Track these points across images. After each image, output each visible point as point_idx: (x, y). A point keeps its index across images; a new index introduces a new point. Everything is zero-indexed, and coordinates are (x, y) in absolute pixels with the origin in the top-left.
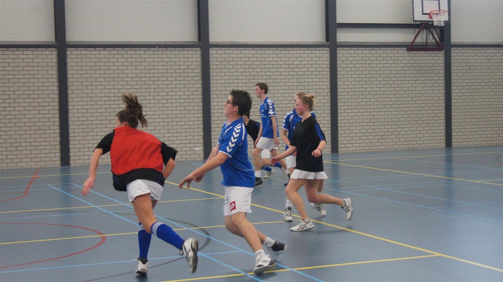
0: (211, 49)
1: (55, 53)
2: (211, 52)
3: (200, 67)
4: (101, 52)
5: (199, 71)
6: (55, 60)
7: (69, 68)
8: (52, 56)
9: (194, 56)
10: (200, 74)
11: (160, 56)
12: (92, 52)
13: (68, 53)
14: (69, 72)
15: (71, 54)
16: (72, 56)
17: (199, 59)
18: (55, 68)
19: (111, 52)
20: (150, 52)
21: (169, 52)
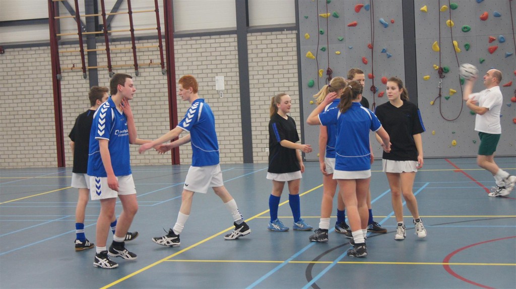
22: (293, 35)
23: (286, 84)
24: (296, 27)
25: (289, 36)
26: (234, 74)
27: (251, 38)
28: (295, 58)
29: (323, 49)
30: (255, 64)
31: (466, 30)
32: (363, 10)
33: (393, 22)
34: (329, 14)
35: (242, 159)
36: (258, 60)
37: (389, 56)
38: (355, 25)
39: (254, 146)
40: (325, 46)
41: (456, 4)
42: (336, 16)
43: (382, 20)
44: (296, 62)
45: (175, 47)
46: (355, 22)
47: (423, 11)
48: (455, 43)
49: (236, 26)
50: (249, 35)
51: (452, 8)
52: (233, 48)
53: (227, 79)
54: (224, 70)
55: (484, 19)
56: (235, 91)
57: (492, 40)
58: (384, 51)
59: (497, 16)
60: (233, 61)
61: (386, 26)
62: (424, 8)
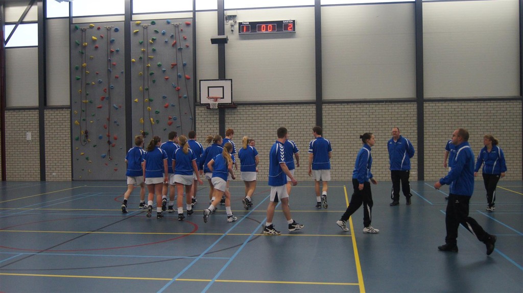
0: (425, 103)
1: (315, 107)
2: (425, 105)
3: (416, 116)
4: (345, 106)
5: (415, 118)
6: (315, 112)
7: (324, 117)
8: (312, 109)
9: (412, 108)
10: (416, 121)
11: (387, 108)
12: (339, 106)
13: (323, 107)
14: (324, 119)
15: (325, 108)
16: (326, 109)
17: (416, 110)
18: (315, 117)
19: (352, 106)
20: (380, 106)
21: (394, 106)
22: (68, 112)
23: (64, 138)
24: (70, 107)
25: (66, 112)
26: (36, 132)
27: (46, 112)
28: (69, 124)
29: (84, 120)
30: (48, 126)
31: (157, 113)
32: (105, 100)
33: (120, 107)
34: (87, 101)
35: (40, 178)
36: (49, 124)
37: (118, 125)
38: (100, 107)
39: (46, 171)
40: (85, 118)
41: (152, 98)
42: (91, 102)
43: (115, 105)
44: (69, 126)
45: (6, 116)
46: (100, 106)
47: (135, 102)
48: (152, 119)
49: (38, 105)
50: (45, 110)
51: (151, 100)
52: (36, 117)
53: (33, 134)
54: (31, 129)
55: (166, 107)
56: (37, 141)
57: (170, 119)
58: (115, 122)
59: (173, 106)
60: (36, 125)
61: (117, 109)
62: (136, 100)
